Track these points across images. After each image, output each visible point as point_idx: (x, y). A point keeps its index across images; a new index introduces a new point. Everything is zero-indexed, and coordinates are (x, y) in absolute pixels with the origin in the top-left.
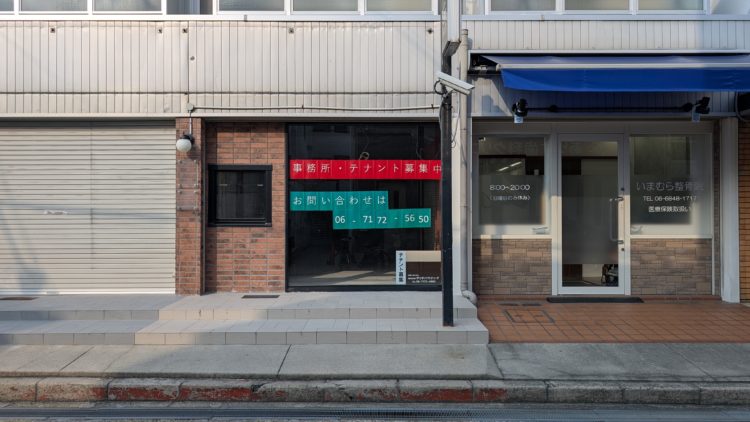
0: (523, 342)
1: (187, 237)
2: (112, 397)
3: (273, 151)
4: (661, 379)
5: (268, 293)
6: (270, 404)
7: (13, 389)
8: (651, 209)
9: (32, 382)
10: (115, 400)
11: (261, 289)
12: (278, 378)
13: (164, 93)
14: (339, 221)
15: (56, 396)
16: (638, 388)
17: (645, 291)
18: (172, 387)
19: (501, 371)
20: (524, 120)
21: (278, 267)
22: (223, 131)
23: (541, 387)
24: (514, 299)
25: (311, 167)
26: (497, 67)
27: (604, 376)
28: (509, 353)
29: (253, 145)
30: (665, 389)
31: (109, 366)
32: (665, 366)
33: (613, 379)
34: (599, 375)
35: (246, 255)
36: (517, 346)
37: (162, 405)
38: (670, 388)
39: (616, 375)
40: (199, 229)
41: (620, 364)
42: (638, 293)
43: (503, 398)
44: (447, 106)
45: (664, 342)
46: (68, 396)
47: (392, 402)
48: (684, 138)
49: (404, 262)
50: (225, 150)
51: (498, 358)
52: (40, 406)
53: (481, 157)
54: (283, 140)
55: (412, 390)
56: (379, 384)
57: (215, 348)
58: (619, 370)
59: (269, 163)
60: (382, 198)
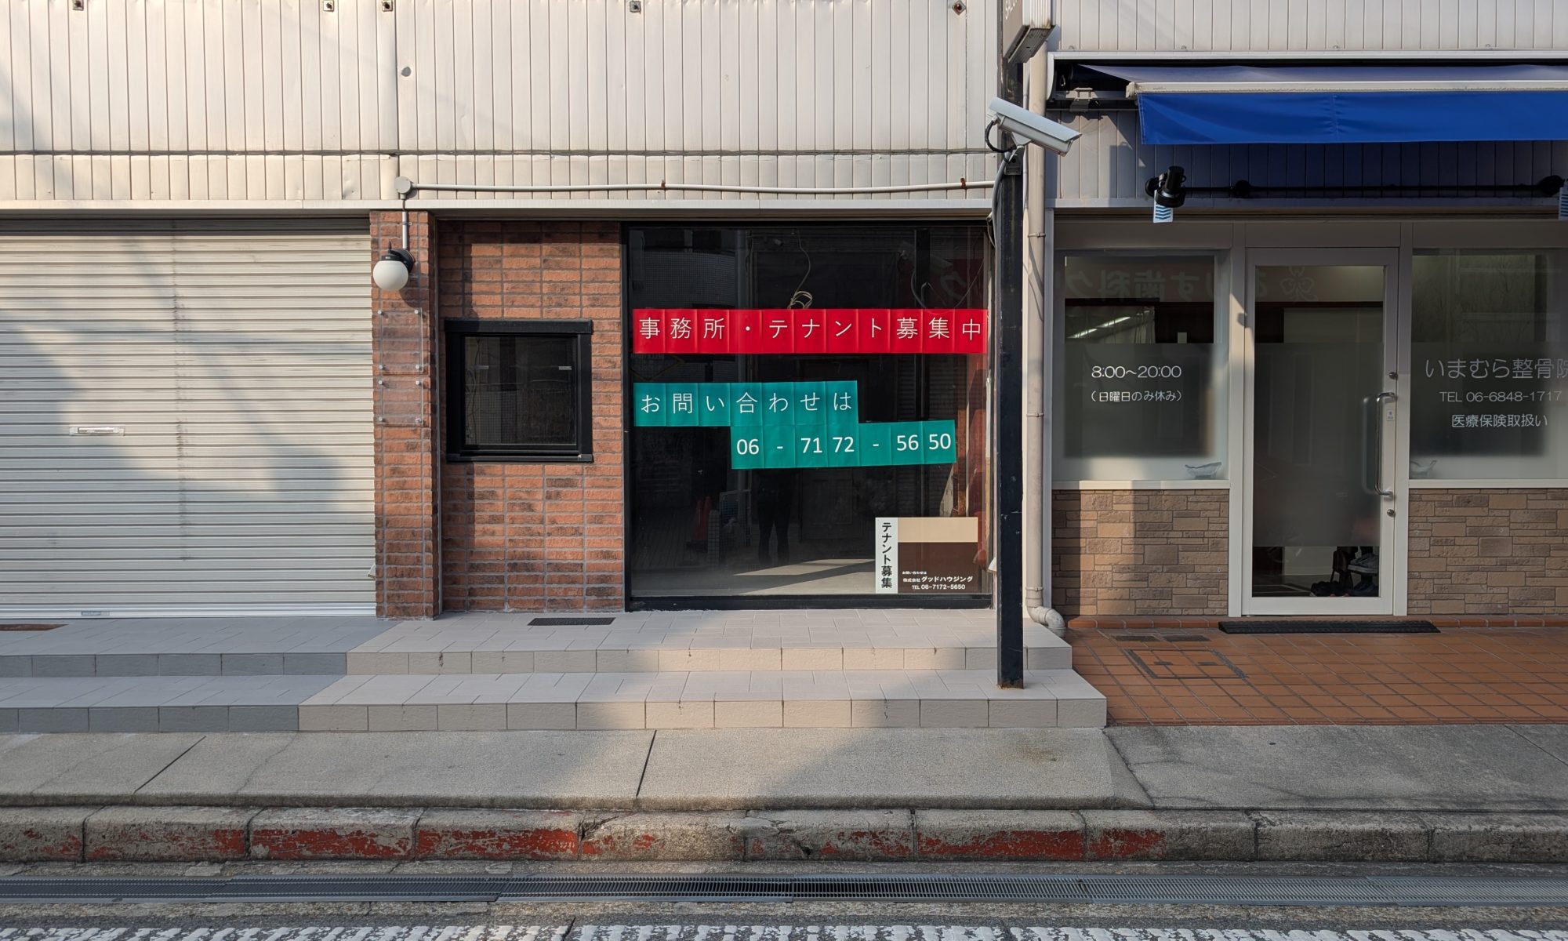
0: (1184, 723)
1: (402, 486)
2: (259, 850)
3: (593, 288)
4: (1513, 807)
5: (586, 614)
6: (622, 867)
7: (29, 833)
8: (1457, 420)
9: (74, 817)
10: (268, 858)
11: (570, 605)
12: (636, 807)
13: (342, 153)
14: (745, 450)
15: (131, 850)
16: (1463, 828)
17: (1442, 608)
18: (399, 827)
19: (1144, 788)
20: (1175, 216)
21: (607, 555)
22: (479, 241)
23: (1242, 825)
24: (1147, 626)
25: (680, 327)
26: (1130, 90)
27: (1380, 799)
28: (1155, 748)
29: (547, 275)
30: (1528, 829)
31: (248, 782)
32: (1514, 778)
33: (1402, 805)
34: (1369, 799)
35: (535, 527)
36: (1171, 732)
37: (374, 870)
38: (1537, 828)
39: (1407, 798)
40: (427, 468)
41: (1414, 772)
42: (1424, 612)
43: (1155, 850)
44: (1011, 181)
45: (1502, 721)
46: (157, 848)
47: (901, 860)
48: (1531, 258)
49: (893, 543)
50: (484, 287)
51: (1133, 759)
52: (95, 872)
53: (1070, 303)
54: (617, 263)
55: (948, 833)
56: (871, 820)
57: (484, 738)
58: (1410, 785)
59: (585, 318)
60: (844, 395)
